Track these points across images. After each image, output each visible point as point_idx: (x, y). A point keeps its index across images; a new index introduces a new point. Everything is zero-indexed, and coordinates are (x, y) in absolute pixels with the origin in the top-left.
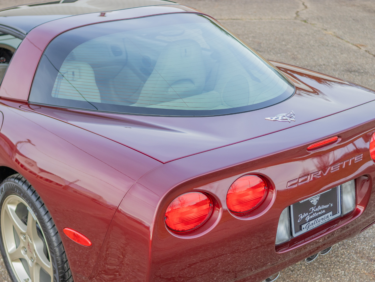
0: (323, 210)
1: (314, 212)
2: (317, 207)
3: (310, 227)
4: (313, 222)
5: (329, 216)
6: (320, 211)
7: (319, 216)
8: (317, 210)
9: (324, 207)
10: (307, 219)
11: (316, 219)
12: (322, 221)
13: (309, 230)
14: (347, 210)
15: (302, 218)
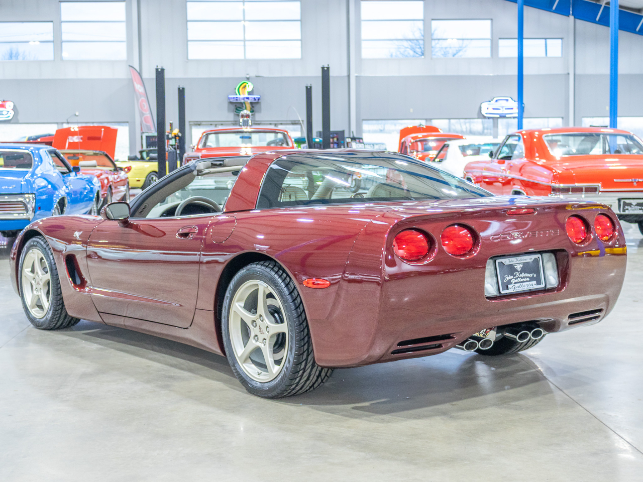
0: (527, 277)
1: (519, 277)
2: (521, 273)
3: (516, 289)
4: (519, 284)
5: (534, 284)
6: (524, 277)
7: (524, 282)
8: (521, 276)
9: (527, 275)
10: (513, 281)
11: (521, 284)
12: (526, 287)
13: (515, 291)
14: (551, 285)
15: (508, 279)
